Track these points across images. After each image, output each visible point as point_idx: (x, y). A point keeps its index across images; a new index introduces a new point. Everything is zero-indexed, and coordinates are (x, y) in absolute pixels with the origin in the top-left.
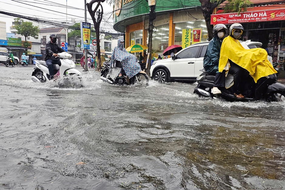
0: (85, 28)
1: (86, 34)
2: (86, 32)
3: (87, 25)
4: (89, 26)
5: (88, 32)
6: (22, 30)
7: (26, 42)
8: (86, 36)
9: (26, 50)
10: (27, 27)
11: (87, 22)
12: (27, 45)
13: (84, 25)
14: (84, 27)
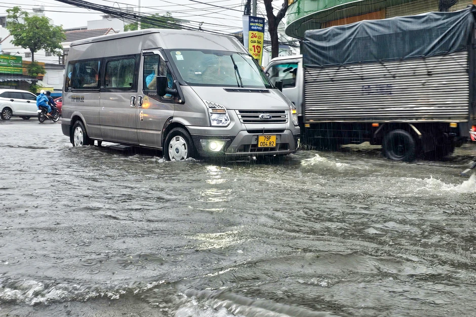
0: (254, 30)
1: (256, 44)
2: (256, 39)
3: (258, 23)
4: (262, 25)
5: (260, 40)
6: (27, 36)
7: (33, 64)
8: (256, 50)
9: (34, 82)
10: (38, 28)
11: (258, 16)
12: (36, 71)
13: (252, 22)
14: (253, 28)
